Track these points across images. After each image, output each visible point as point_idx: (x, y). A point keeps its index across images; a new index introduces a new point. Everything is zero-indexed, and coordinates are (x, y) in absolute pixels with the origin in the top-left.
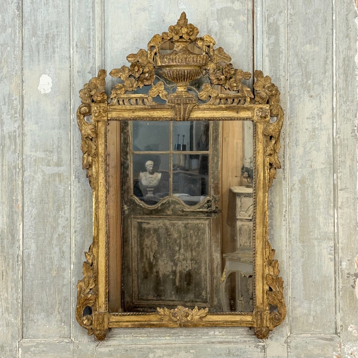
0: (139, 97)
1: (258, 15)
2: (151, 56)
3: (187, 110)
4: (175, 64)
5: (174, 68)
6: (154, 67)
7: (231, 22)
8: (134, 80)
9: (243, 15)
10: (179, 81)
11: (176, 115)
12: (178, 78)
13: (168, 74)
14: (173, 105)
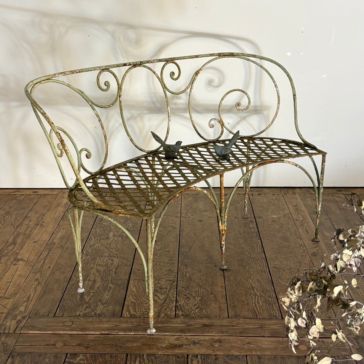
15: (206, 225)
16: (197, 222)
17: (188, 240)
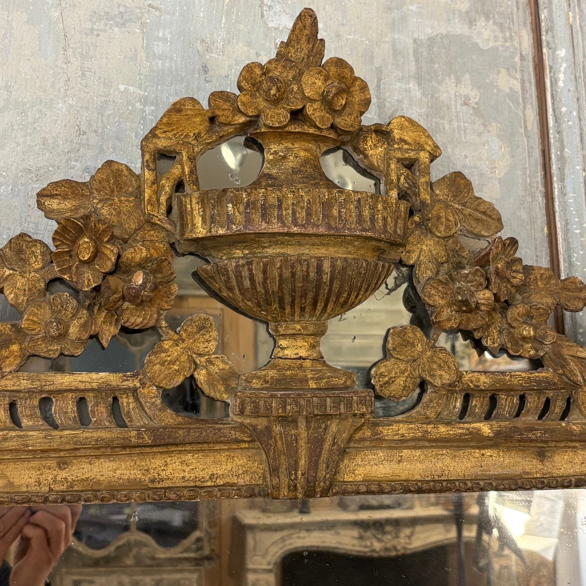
0: (95, 385)
1: (561, 76)
2: (157, 193)
3: (327, 446)
4: (276, 227)
5: (270, 251)
6: (172, 245)
7: (467, 89)
8: (74, 302)
9: (508, 69)
10: (288, 310)
11: (274, 471)
12: (288, 299)
13: (239, 277)
14: (261, 423)
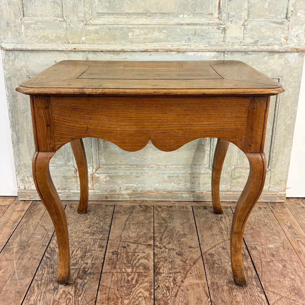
15: (187, 262)
16: (176, 256)
17: (166, 294)
